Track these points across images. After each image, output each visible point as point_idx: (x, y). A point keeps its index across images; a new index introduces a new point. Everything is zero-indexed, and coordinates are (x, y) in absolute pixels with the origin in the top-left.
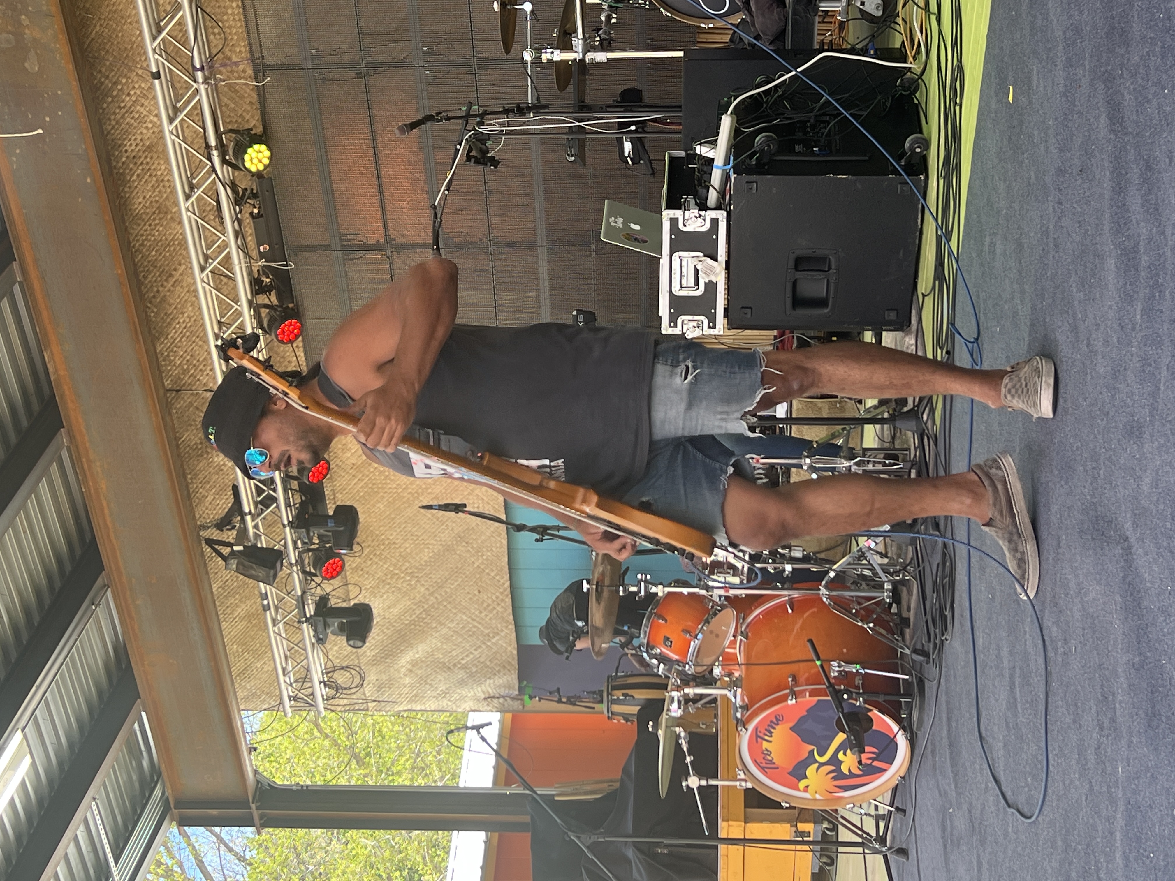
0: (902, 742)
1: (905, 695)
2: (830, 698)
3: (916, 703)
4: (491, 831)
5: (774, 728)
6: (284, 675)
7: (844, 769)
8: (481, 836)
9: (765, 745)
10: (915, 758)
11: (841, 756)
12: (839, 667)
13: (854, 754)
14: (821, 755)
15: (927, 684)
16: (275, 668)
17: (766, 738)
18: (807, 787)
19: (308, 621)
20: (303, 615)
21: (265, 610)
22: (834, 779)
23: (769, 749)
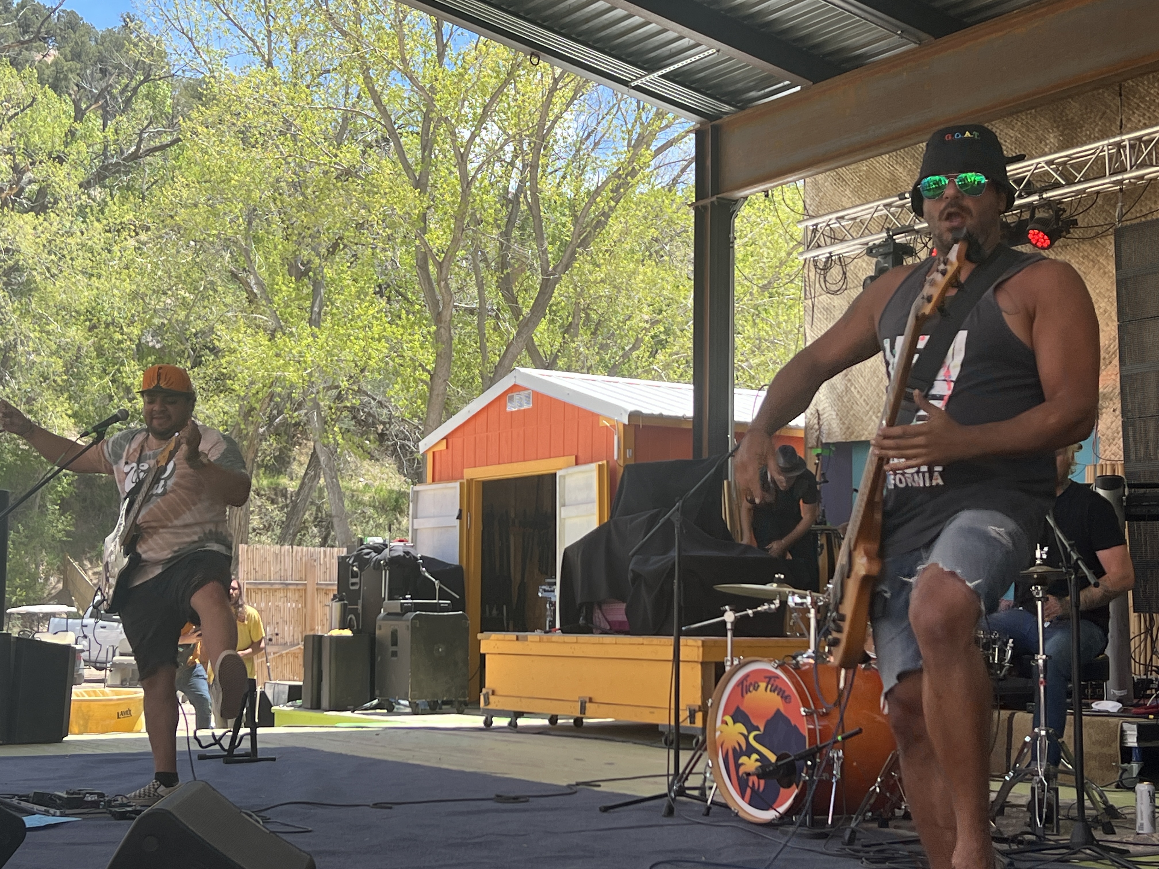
0: (769, 815)
1: (812, 820)
2: (807, 747)
3: (805, 831)
4: (693, 421)
5: (778, 694)
6: (837, 218)
7: (743, 759)
8: (689, 412)
9: (763, 685)
10: (754, 826)
11: (755, 756)
12: (838, 758)
13: (757, 769)
14: (755, 738)
15: (823, 842)
16: (845, 209)
17: (770, 686)
18: (727, 724)
19: (890, 237)
20: (895, 232)
21: (899, 196)
22: (734, 749)
23: (760, 689)
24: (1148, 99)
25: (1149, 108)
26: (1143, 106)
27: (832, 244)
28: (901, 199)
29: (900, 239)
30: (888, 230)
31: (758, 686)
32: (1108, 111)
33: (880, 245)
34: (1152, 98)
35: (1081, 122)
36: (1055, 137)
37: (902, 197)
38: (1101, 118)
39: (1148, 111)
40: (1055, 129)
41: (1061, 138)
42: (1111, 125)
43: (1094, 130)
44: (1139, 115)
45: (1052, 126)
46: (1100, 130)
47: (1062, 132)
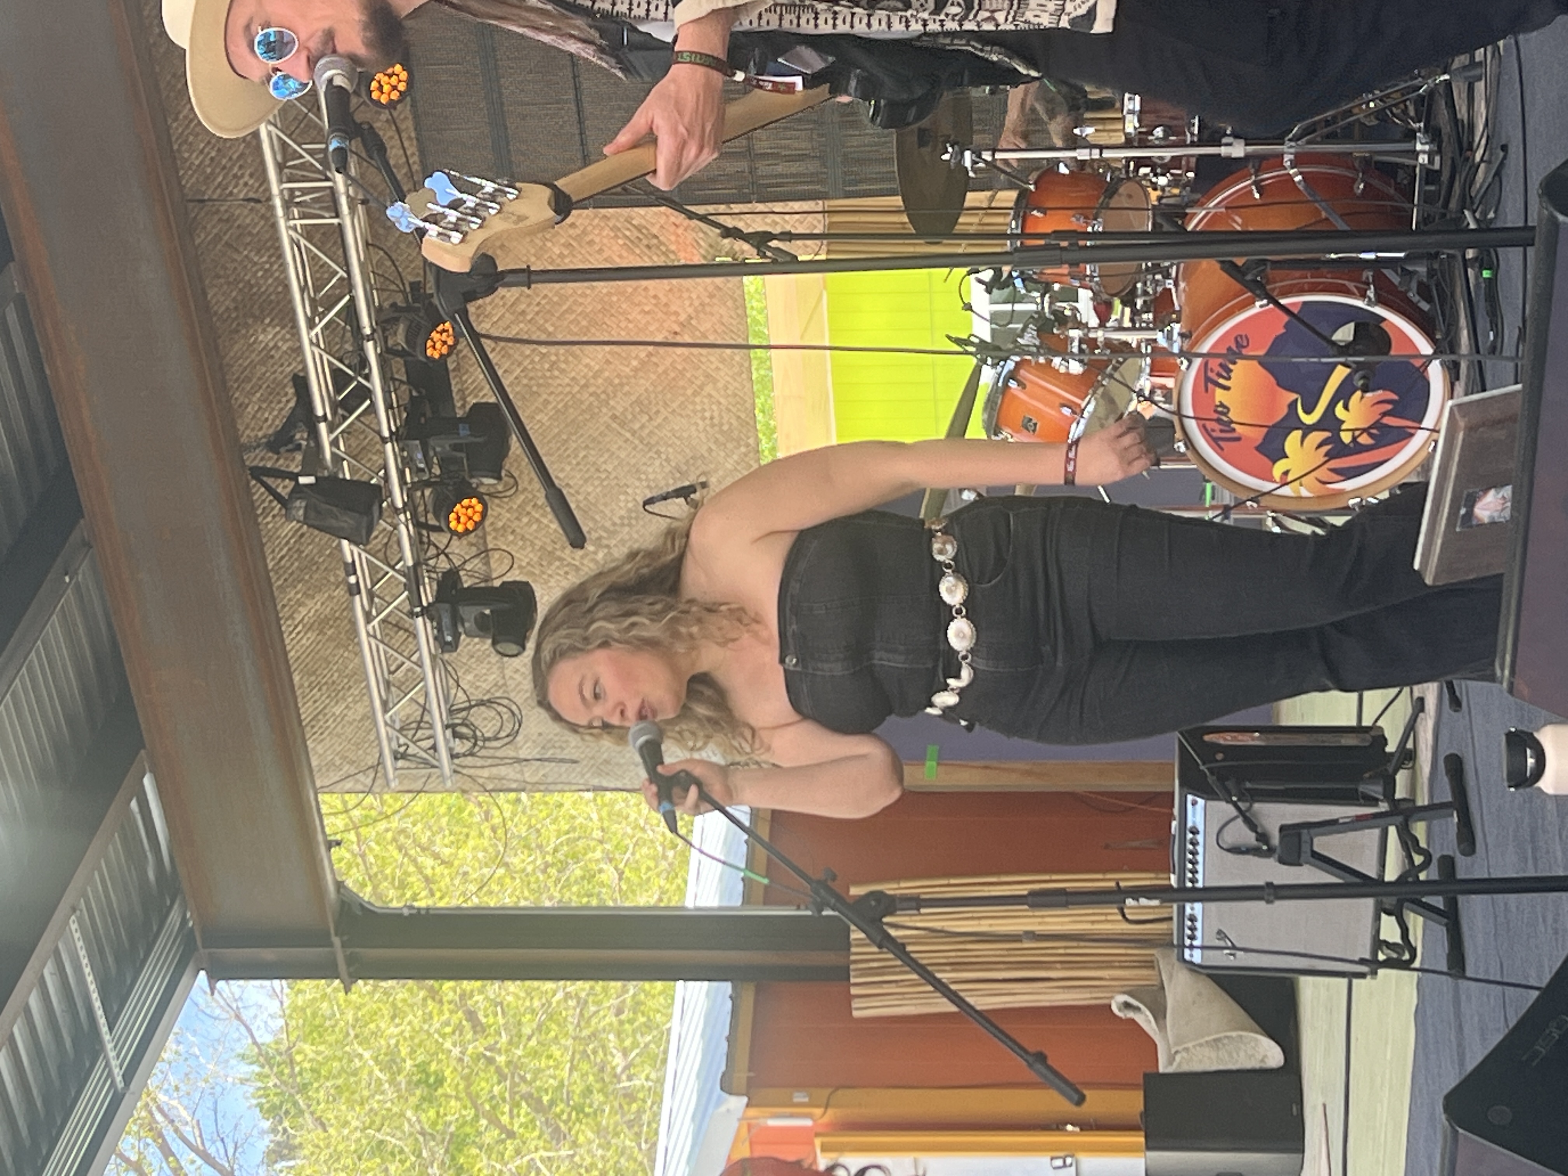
5: (1234, 363)
7: (1345, 435)
9: (1220, 395)
11: (1339, 411)
14: (1308, 411)
17: (1221, 381)
18: (1286, 473)
19: (426, 612)
20: (416, 603)
21: (352, 594)
22: (1330, 456)
23: (1226, 403)
24: (209, 170)
25: (224, 168)
26: (220, 179)
27: (431, 727)
28: (359, 592)
29: (428, 596)
30: (412, 615)
31: (1222, 405)
32: (226, 238)
33: (439, 629)
34: (207, 162)
35: (241, 285)
36: (264, 331)
37: (355, 590)
38: (237, 250)
39: (231, 168)
40: (251, 332)
41: (267, 321)
42: (250, 233)
43: (255, 264)
44: (235, 186)
45: (245, 336)
46: (258, 252)
47: (256, 318)
